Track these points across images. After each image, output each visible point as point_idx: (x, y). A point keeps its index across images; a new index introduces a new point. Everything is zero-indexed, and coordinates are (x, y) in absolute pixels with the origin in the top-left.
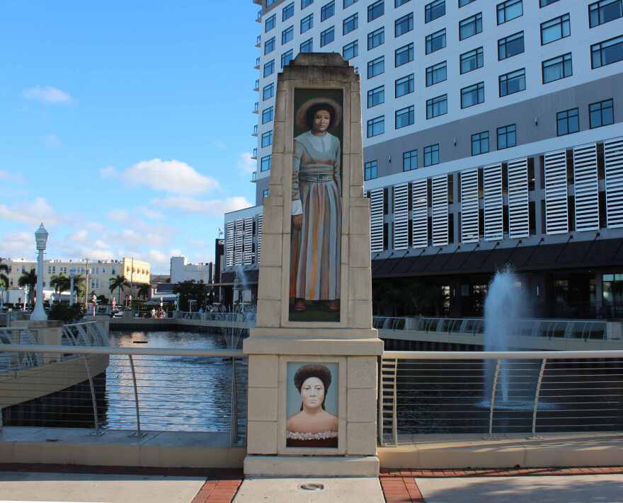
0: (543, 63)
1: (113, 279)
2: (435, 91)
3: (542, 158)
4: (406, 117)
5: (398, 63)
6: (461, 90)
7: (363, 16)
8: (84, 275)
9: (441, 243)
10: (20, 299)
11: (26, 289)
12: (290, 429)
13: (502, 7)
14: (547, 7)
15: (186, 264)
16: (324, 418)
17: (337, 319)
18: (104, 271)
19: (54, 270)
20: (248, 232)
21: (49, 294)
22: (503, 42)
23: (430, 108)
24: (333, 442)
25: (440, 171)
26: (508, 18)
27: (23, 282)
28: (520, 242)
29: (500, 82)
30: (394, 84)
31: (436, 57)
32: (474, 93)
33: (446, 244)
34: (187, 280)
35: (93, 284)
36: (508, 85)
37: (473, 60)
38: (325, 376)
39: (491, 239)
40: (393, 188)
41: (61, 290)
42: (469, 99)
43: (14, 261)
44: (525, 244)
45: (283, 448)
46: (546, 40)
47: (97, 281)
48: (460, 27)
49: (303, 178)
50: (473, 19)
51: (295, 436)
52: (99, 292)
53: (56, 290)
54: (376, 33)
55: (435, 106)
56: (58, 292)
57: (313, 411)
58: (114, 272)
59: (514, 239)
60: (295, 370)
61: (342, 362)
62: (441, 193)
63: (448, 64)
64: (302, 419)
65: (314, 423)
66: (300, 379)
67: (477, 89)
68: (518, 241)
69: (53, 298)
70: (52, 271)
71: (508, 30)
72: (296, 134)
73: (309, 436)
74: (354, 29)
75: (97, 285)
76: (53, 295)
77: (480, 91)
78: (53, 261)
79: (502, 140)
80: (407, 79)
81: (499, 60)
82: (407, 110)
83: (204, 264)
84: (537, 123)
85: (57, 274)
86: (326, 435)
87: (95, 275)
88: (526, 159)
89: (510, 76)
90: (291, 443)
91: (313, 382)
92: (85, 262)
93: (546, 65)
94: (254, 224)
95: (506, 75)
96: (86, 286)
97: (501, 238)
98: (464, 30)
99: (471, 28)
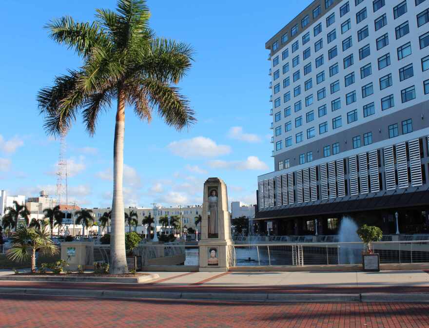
0: (424, 82)
1: (197, 217)
2: (367, 100)
3: (427, 138)
4: (352, 116)
5: (347, 84)
6: (382, 99)
7: (326, 57)
8: (179, 216)
9: (376, 191)
10: (143, 232)
11: (146, 226)
12: (209, 262)
13: (400, 49)
14: (425, 48)
15: (241, 206)
16: (216, 259)
17: (218, 238)
18: (191, 212)
19: (161, 213)
20: (271, 187)
21: (159, 228)
22: (402, 70)
23: (366, 111)
24: (217, 264)
25: (373, 148)
26: (404, 56)
27: (144, 222)
28: (418, 188)
29: (402, 94)
30: (345, 97)
31: (367, 80)
32: (388, 101)
33: (379, 191)
34: (241, 216)
35: (185, 221)
36: (406, 95)
37: (386, 81)
38: (216, 250)
39: (402, 187)
40: (348, 159)
41: (166, 226)
42: (386, 104)
43: (139, 208)
44: (421, 190)
45: (207, 265)
46: (425, 68)
47: (187, 219)
48: (379, 62)
49: (210, 207)
50: (385, 57)
51: (210, 263)
52: (188, 226)
53: (163, 226)
54: (334, 66)
55: (367, 109)
56: (164, 227)
57: (213, 258)
58: (197, 213)
59: (415, 187)
60: (209, 249)
61: (218, 247)
62: (374, 161)
63: (374, 84)
64: (211, 259)
65: (213, 260)
66: (210, 251)
67: (390, 99)
68: (416, 188)
69: (161, 231)
70: (160, 214)
71: (404, 63)
72: (208, 197)
73: (212, 263)
74: (322, 64)
75: (188, 221)
76: (161, 228)
77: (392, 99)
78: (160, 208)
79: (405, 128)
80: (352, 94)
81: (400, 81)
82: (353, 112)
83: (253, 206)
84: (423, 118)
85: (164, 216)
86: (216, 263)
87: (186, 216)
88: (418, 139)
89: (407, 90)
90: (209, 265)
91: (213, 251)
92: (179, 207)
93: (426, 83)
94: (274, 182)
95: (405, 90)
96: (181, 223)
97: (408, 186)
98: (381, 63)
99: (385, 62)
